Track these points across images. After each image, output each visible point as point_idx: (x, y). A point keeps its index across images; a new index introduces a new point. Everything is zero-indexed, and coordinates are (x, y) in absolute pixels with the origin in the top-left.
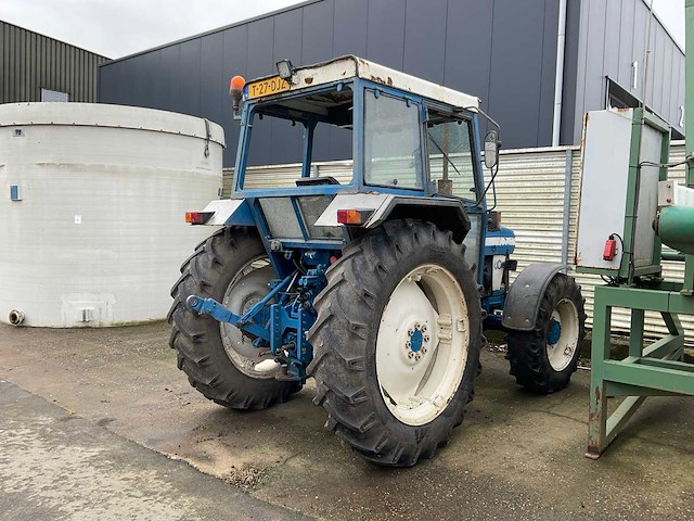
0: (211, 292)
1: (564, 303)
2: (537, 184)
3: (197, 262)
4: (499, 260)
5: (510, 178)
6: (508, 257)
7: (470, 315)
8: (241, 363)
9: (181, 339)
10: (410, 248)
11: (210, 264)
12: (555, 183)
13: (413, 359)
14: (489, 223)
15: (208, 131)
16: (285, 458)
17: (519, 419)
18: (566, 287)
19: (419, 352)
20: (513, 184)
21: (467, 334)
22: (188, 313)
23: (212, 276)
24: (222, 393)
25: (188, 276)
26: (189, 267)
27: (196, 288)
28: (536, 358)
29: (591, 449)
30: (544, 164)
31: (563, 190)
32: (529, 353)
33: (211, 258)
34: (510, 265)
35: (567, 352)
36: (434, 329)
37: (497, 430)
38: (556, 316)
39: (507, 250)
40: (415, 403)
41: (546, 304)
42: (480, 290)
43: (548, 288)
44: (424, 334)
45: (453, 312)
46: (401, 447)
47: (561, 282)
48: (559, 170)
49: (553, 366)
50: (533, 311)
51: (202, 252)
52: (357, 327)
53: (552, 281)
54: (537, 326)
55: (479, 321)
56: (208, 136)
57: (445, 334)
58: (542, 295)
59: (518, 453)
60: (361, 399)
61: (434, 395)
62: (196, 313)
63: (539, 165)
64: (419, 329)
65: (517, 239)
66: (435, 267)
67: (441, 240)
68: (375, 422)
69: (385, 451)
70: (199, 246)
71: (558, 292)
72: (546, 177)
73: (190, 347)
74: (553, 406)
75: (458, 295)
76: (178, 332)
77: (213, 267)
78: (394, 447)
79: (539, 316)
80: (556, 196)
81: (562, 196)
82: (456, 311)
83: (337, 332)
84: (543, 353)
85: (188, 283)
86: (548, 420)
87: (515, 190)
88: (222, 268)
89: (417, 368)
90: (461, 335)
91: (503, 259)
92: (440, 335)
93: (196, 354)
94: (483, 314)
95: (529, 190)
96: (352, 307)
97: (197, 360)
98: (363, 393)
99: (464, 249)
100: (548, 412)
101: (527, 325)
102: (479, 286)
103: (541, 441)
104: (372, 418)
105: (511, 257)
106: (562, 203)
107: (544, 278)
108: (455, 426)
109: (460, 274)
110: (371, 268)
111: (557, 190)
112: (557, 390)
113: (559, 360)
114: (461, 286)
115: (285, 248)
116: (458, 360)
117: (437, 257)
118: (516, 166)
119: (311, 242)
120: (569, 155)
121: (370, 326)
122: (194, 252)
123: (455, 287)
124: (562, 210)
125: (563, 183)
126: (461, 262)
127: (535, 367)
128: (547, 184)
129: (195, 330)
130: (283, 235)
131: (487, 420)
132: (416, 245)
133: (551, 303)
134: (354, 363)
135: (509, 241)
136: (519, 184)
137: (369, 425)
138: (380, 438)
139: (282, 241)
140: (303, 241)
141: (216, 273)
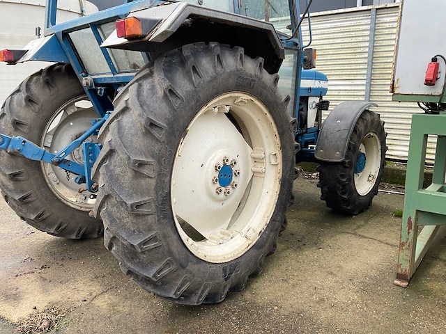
0: (26, 131)
1: (370, 137)
2: (346, 40)
3: (11, 101)
4: (313, 101)
5: (323, 36)
6: (321, 97)
7: (283, 148)
10: (211, 72)
11: (23, 102)
12: (361, 39)
13: (222, 195)
14: (305, 60)
15: (81, 7)
16: (94, 294)
17: (329, 242)
18: (372, 122)
19: (229, 187)
20: (326, 42)
21: (280, 167)
23: (26, 115)
24: (50, 226)
25: (4, 114)
26: (5, 106)
28: (344, 186)
29: (400, 277)
30: (353, 23)
31: (367, 44)
32: (339, 182)
34: (323, 105)
35: (370, 179)
36: (246, 163)
37: (309, 254)
38: (362, 149)
39: (321, 92)
40: (226, 237)
41: (355, 138)
42: (294, 123)
43: (357, 123)
44: (234, 169)
45: (266, 146)
46: (206, 288)
47: (368, 117)
48: (364, 27)
49: (359, 192)
50: (343, 145)
52: (141, 164)
53: (361, 117)
54: (347, 157)
55: (292, 155)
56: (82, 11)
57: (259, 168)
58: (352, 129)
59: (329, 282)
60: (152, 245)
61: (246, 227)
63: (348, 23)
64: (229, 163)
65: (329, 83)
66: (244, 97)
67: (251, 67)
68: (173, 267)
69: (187, 294)
71: (366, 127)
72: (353, 34)
74: (359, 227)
75: (271, 128)
77: (27, 105)
78: (198, 289)
79: (349, 148)
80: (362, 50)
81: (367, 50)
82: (269, 144)
83: (118, 170)
84: (351, 180)
86: (355, 242)
87: (328, 47)
88: (37, 107)
89: (227, 203)
90: (274, 168)
91: (317, 100)
92: (254, 169)
93: (16, 191)
94: (297, 147)
95: (339, 46)
96: (135, 139)
97: (17, 197)
98: (154, 239)
99: (276, 80)
100: (355, 234)
101: (337, 157)
102: (292, 119)
103: (350, 267)
104: (167, 264)
105: (324, 98)
106: (366, 55)
107: (354, 115)
108: (267, 255)
109: (273, 105)
110: (160, 93)
111: (362, 44)
112: (361, 211)
113: (363, 186)
114: (274, 118)
115: (97, 85)
116: (270, 193)
117: (245, 85)
118: (329, 25)
119: (118, 75)
120: (373, 12)
121: (159, 162)
123: (267, 120)
124: (366, 61)
125: (368, 38)
126: (274, 92)
127: (344, 193)
128: (354, 40)
130: (94, 71)
131: (300, 244)
132: (219, 68)
133: (359, 137)
134: (139, 206)
135: (322, 84)
136: (331, 41)
137: (165, 272)
138: (179, 282)
139: (93, 77)
140: (112, 76)
141: (30, 111)
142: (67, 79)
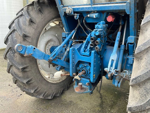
0: (30, 41)
3: (18, 22)
8: (46, 76)
9: (14, 69)
11: (27, 23)
22: (16, 54)
24: (40, 94)
25: (14, 30)
26: (14, 25)
27: (20, 39)
33: (28, 19)
51: (22, 15)
62: (22, 56)
70: (19, 12)
73: (20, 74)
76: (11, 66)
77: (30, 24)
85: (14, 35)
88: (35, 26)
93: (24, 78)
97: (25, 82)
119: (96, 6)
122: (16, 16)
129: (22, 64)
130: (71, 4)
139: (73, 7)
140: (90, 6)
141: (32, 29)
142: (49, 8)
